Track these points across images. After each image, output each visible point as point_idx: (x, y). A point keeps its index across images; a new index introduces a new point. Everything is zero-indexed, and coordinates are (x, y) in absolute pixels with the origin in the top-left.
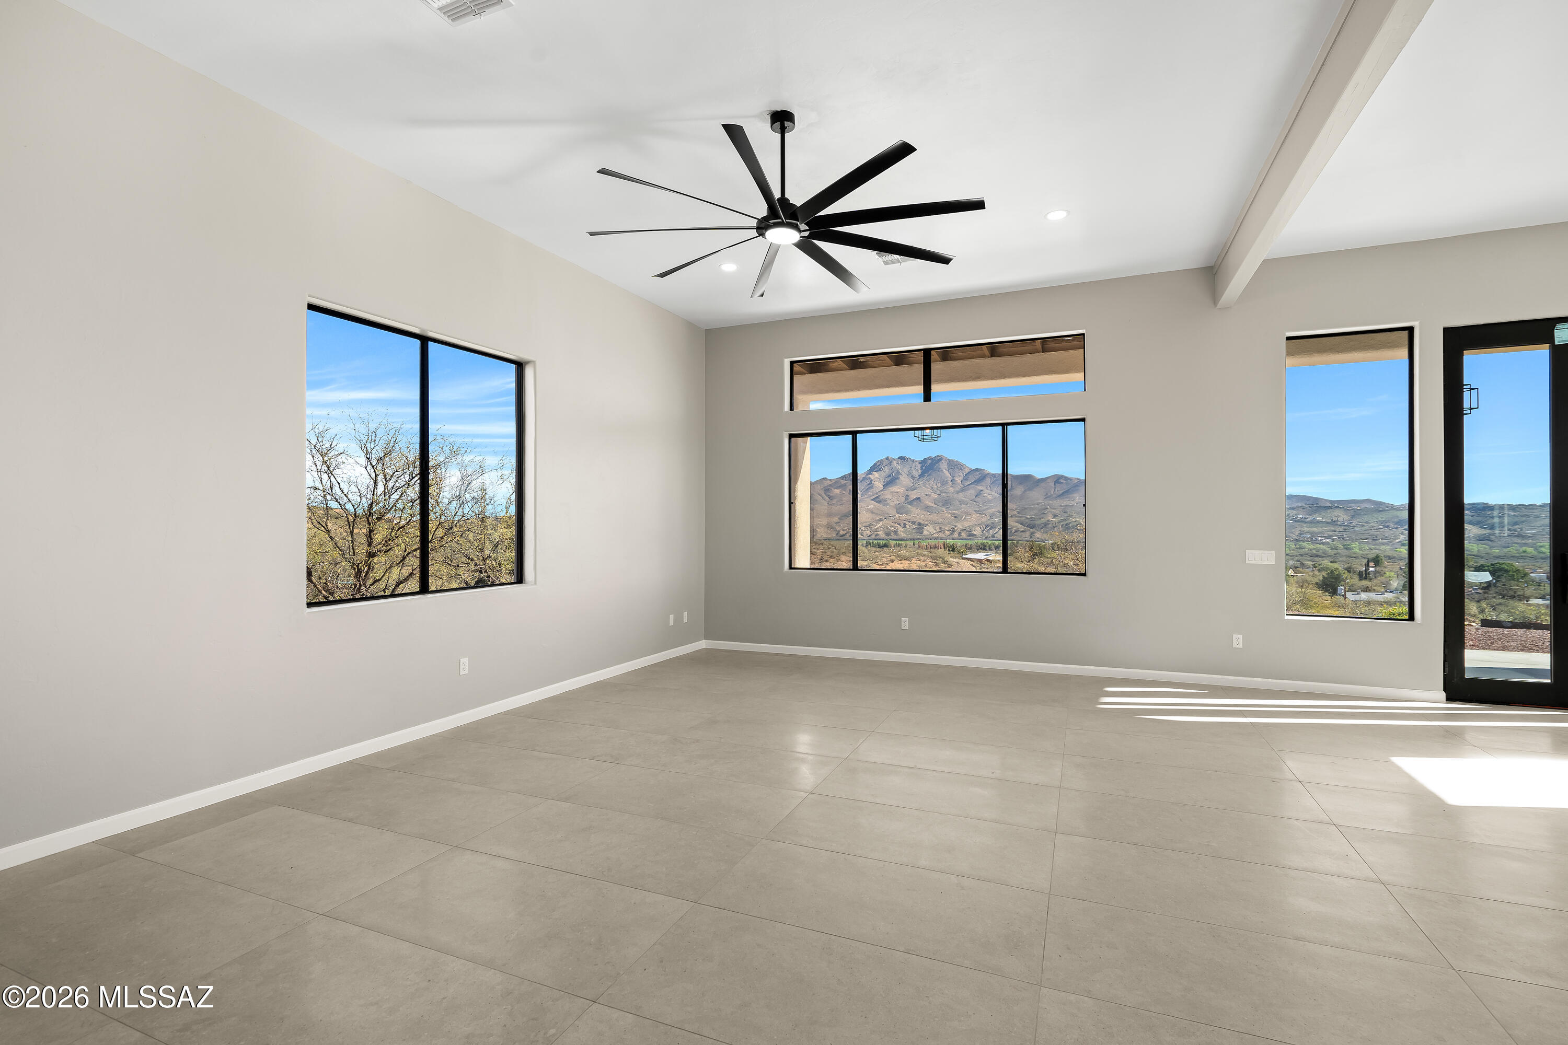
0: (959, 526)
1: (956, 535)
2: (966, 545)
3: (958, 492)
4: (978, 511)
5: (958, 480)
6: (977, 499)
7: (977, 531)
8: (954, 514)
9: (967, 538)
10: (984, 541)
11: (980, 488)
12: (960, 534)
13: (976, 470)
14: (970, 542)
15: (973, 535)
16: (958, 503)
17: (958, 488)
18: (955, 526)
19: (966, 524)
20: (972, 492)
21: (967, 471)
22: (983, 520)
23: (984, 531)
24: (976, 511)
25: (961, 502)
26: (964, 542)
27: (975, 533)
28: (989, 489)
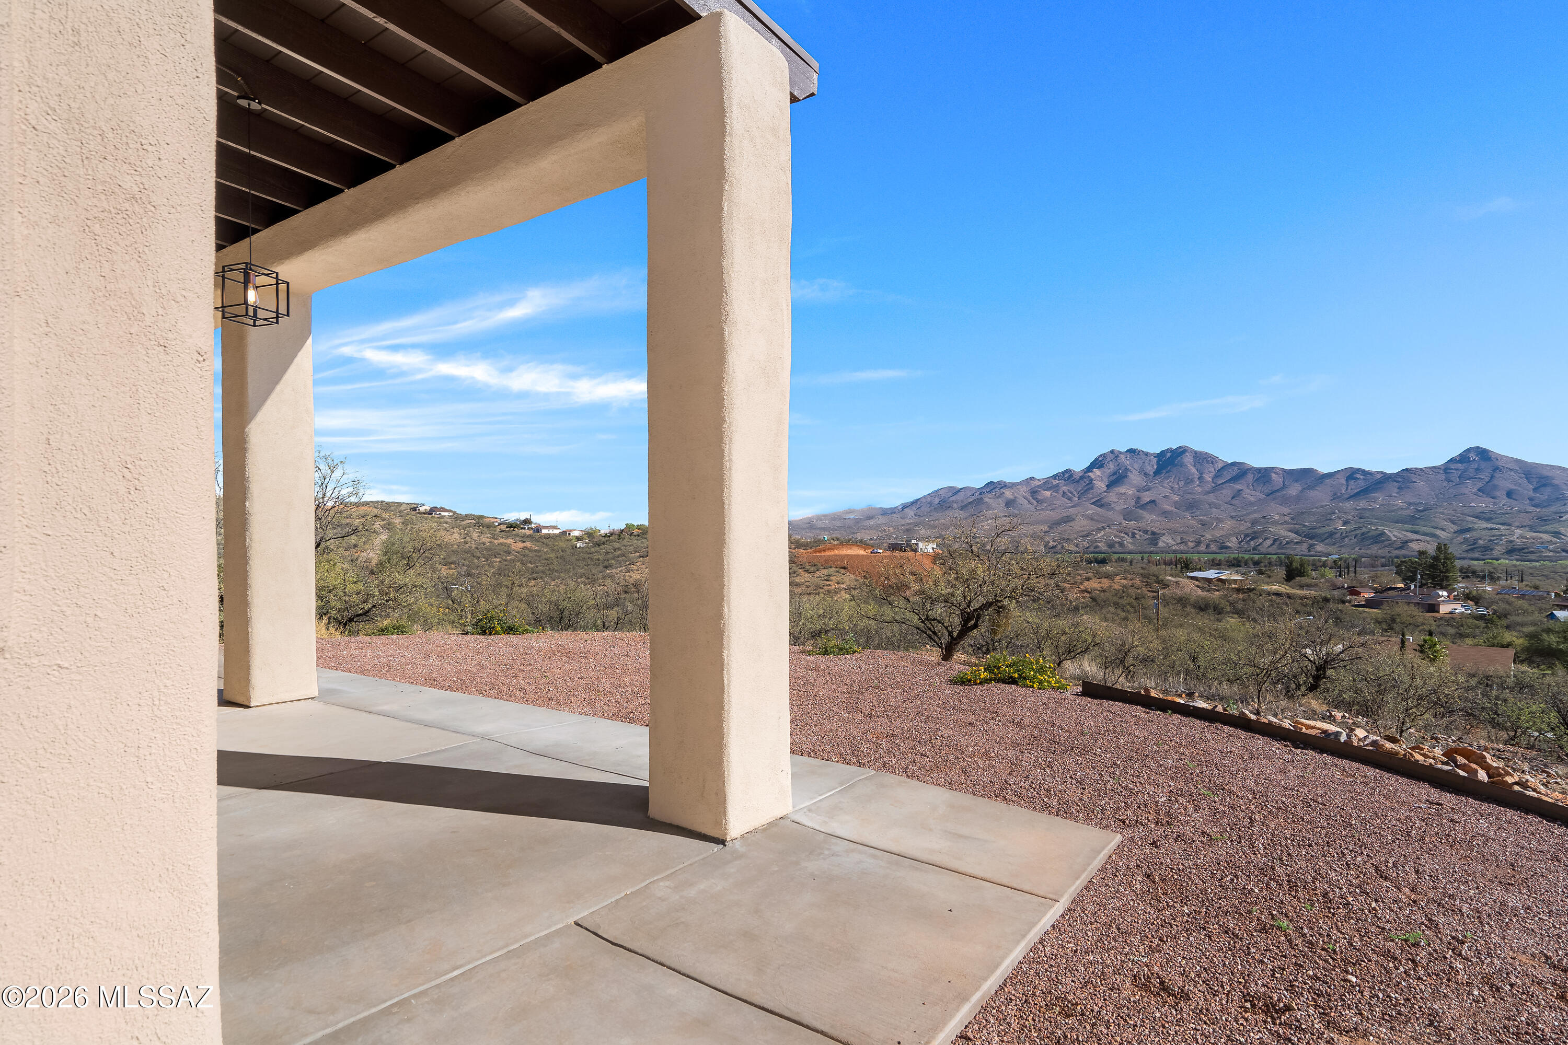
0: (1208, 536)
1: (1202, 548)
2: (1213, 560)
3: (1207, 493)
4: (1236, 517)
5: (1208, 478)
6: (1234, 502)
7: (1233, 543)
8: (1201, 520)
9: (1218, 551)
10: (1240, 555)
11: (1238, 487)
12: (1208, 546)
13: (1233, 464)
14: (1219, 557)
15: (1227, 547)
16: (1208, 507)
17: (1208, 487)
18: (1203, 536)
19: (1218, 534)
20: (1227, 492)
21: (1220, 465)
22: (1242, 528)
23: (1242, 542)
24: (1232, 517)
25: (1212, 505)
26: (1211, 556)
27: (1229, 545)
28: (1251, 488)
